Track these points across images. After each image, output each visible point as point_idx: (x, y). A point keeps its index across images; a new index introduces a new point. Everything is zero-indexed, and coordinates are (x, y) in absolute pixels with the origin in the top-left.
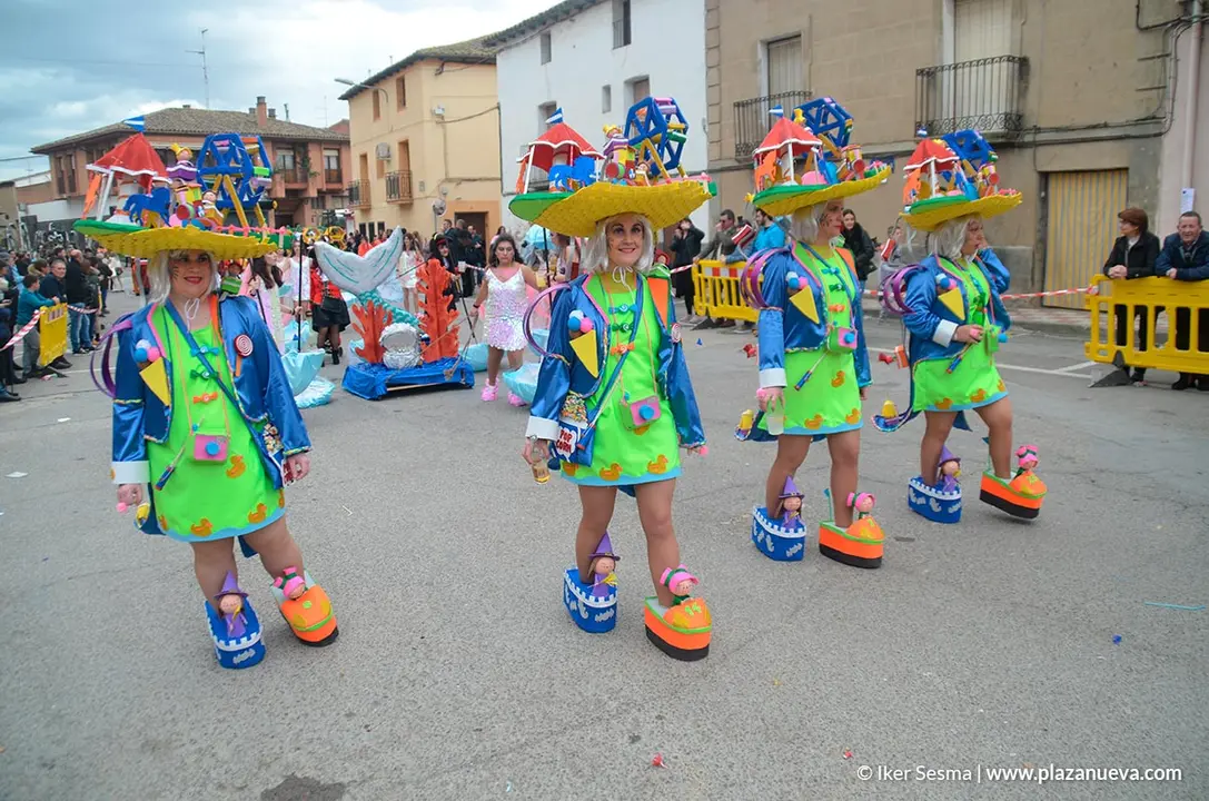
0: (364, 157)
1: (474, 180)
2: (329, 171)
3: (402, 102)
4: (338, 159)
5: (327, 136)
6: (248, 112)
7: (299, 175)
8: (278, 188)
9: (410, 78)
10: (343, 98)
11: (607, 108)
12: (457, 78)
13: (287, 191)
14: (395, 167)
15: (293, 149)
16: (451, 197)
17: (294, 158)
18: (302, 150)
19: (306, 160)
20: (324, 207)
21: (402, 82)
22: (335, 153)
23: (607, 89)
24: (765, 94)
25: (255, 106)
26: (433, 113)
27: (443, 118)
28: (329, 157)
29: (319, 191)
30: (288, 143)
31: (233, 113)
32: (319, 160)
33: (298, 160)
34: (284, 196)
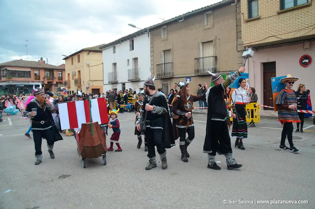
0: (69, 74)
1: (97, 81)
2: (59, 77)
3: (79, 61)
4: (62, 74)
5: (59, 68)
6: (38, 61)
7: (51, 78)
8: (45, 81)
9: (81, 55)
10: (64, 59)
11: (128, 65)
12: (93, 56)
13: (48, 82)
14: (77, 77)
15: (50, 71)
16: (91, 85)
17: (50, 74)
18: (52, 72)
19: (53, 74)
20: (57, 86)
21: (79, 56)
22: (61, 73)
23: (128, 60)
24: (163, 63)
25: (40, 60)
26: (87, 64)
27: (89, 65)
28: (59, 73)
29: (56, 82)
30: (48, 70)
31: (34, 61)
32: (56, 74)
33: (51, 74)
34: (47, 83)
